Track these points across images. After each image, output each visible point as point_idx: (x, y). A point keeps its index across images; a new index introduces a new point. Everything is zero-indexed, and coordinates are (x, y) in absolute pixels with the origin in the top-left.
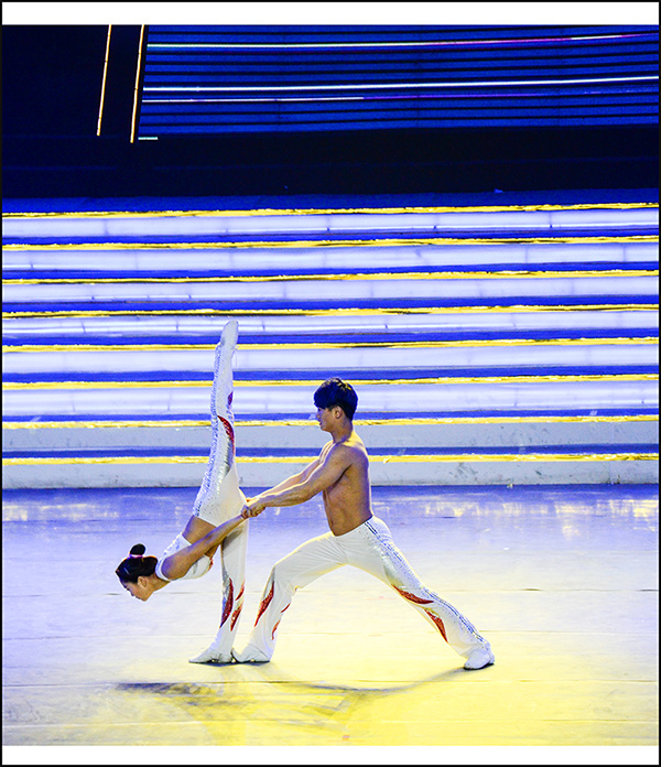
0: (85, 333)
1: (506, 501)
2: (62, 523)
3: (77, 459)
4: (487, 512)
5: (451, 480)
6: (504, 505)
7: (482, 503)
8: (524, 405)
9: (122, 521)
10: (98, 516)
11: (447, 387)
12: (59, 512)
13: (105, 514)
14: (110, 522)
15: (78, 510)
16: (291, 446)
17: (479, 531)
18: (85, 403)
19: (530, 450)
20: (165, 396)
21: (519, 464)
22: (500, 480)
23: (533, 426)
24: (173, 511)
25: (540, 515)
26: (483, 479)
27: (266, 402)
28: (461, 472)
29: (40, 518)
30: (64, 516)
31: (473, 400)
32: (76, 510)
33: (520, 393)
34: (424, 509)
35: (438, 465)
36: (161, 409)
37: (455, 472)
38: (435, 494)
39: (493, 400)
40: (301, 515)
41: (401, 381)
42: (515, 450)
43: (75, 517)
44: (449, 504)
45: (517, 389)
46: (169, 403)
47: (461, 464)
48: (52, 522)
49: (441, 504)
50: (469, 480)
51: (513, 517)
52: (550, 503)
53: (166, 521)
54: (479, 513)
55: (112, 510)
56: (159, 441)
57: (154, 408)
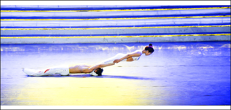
0: (16, 7)
1: (115, 46)
2: (11, 52)
3: (15, 37)
4: (110, 49)
5: (102, 42)
6: (114, 47)
7: (109, 47)
8: (119, 25)
9: (25, 51)
10: (20, 50)
11: (101, 21)
12: (10, 49)
13: (21, 50)
14: (22, 52)
15: (15, 49)
16: (65, 34)
17: (108, 53)
18: (16, 24)
19: (120, 35)
20: (36, 23)
21: (117, 38)
22: (113, 42)
23: (120, 29)
24: (38, 49)
25: (122, 50)
26: (110, 41)
27: (59, 24)
28: (104, 40)
29: (6, 51)
30: (12, 50)
31: (107, 24)
32: (14, 49)
33: (118, 22)
34: (96, 49)
35: (99, 38)
36: (35, 25)
37: (103, 40)
38: (99, 45)
39: (111, 24)
40: (68, 50)
41: (91, 19)
42: (116, 35)
43: (14, 50)
44: (102, 47)
45: (117, 21)
46: (36, 24)
47: (104, 38)
48: (8, 52)
49: (100, 47)
50: (106, 42)
51: (116, 50)
52: (125, 47)
53: (36, 51)
54: (108, 49)
55: (23, 49)
56: (34, 33)
57: (33, 25)
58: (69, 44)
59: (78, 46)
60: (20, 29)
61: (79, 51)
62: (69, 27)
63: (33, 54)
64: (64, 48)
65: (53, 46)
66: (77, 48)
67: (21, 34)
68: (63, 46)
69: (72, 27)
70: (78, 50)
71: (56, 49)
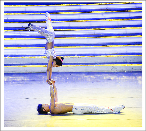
0: (20, 35)
1: (124, 76)
2: (15, 81)
3: (19, 66)
4: (119, 78)
5: (110, 71)
6: (124, 77)
7: (118, 76)
8: (129, 52)
9: (29, 81)
10: (24, 79)
11: (109, 48)
12: (14, 79)
13: (26, 79)
14: (27, 81)
15: (19, 78)
16: (71, 62)
17: (117, 83)
18: (20, 52)
19: (130, 63)
20: (40, 50)
21: (127, 67)
22: (123, 70)
23: (131, 57)
24: (42, 78)
25: (132, 79)
26: (118, 70)
27: (65, 52)
28: (113, 69)
29: (9, 80)
30: (16, 79)
31: (116, 51)
32: (18, 78)
33: (128, 49)
34: (104, 78)
35: (107, 67)
36: (39, 54)
37: (111, 69)
38: (106, 74)
39: (121, 51)
40: (73, 79)
41: (98, 46)
42: (126, 63)
43: (18, 80)
44: (110, 76)
45: (127, 48)
46: (41, 52)
47: (113, 67)
48: (12, 81)
49: (108, 76)
50: (115, 71)
51: (126, 80)
52: (135, 76)
53: (40, 81)
54: (117, 78)
55: (27, 78)
56: (39, 61)
57: (37, 53)
58: (75, 72)
59: (85, 75)
60: (24, 57)
61: (86, 80)
62: (74, 55)
63: (37, 84)
64: (69, 77)
65: (58, 75)
66: (83, 77)
67: (25, 63)
68: (68, 75)
69: (78, 55)
70: (84, 79)
71: (61, 78)
